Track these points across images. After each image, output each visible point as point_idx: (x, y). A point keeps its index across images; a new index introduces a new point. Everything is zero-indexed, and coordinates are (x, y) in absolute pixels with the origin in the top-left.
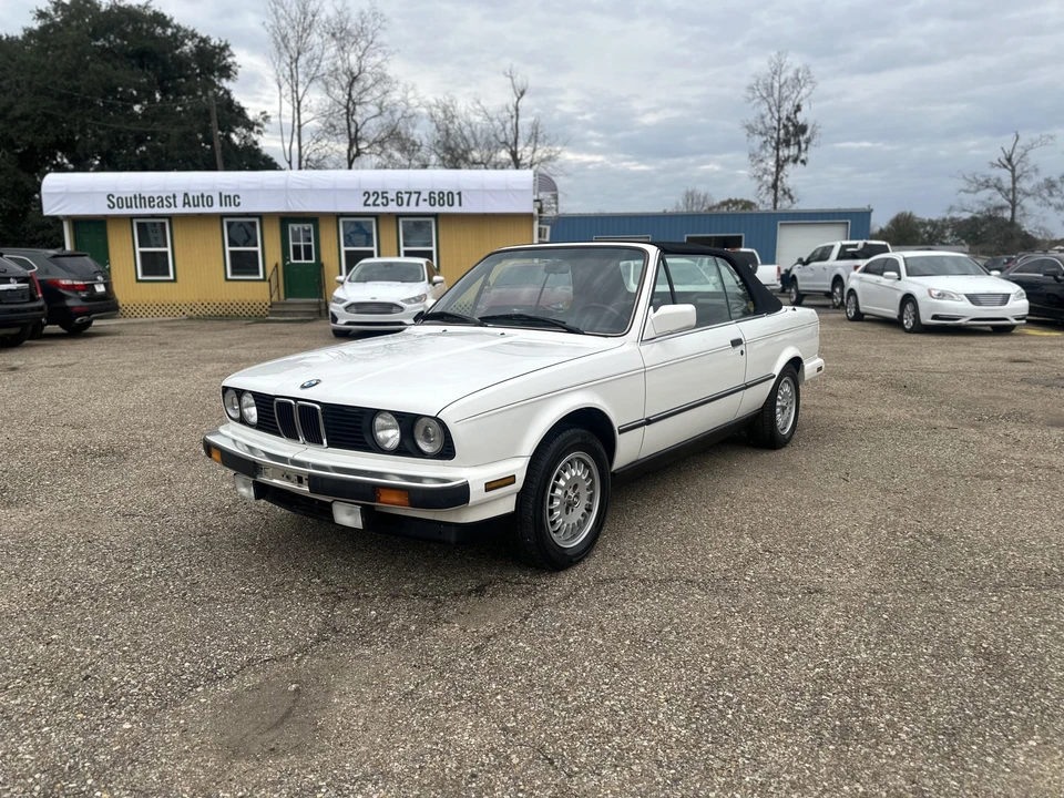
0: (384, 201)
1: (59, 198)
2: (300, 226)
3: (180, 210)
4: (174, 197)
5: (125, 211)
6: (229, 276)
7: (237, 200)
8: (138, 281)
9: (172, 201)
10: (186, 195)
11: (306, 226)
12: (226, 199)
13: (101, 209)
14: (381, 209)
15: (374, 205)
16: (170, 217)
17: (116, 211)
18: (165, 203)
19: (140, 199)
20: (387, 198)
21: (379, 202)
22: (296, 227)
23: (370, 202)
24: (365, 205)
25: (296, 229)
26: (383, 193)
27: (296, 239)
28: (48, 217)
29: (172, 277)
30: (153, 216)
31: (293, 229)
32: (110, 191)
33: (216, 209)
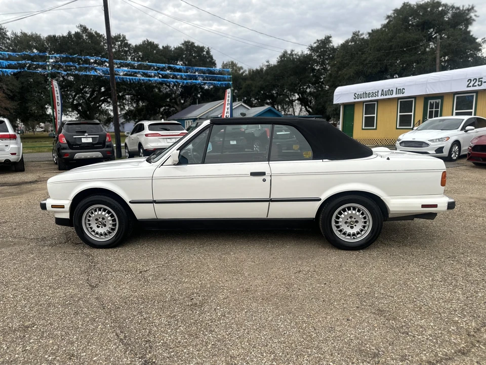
0: (480, 83)
1: (339, 96)
2: (435, 101)
3: (380, 97)
4: (378, 92)
5: (360, 100)
6: (398, 127)
7: (403, 91)
8: (363, 129)
9: (377, 94)
10: (383, 90)
11: (437, 101)
12: (399, 91)
13: (351, 100)
14: (477, 88)
15: (473, 86)
16: (377, 101)
17: (357, 100)
18: (374, 95)
19: (366, 94)
20: (481, 81)
21: (476, 84)
22: (432, 101)
23: (471, 85)
24: (468, 86)
25: (432, 103)
26: (479, 79)
27: (432, 107)
28: (335, 104)
29: (375, 128)
30: (371, 101)
31: (430, 103)
32: (355, 92)
33: (394, 96)
